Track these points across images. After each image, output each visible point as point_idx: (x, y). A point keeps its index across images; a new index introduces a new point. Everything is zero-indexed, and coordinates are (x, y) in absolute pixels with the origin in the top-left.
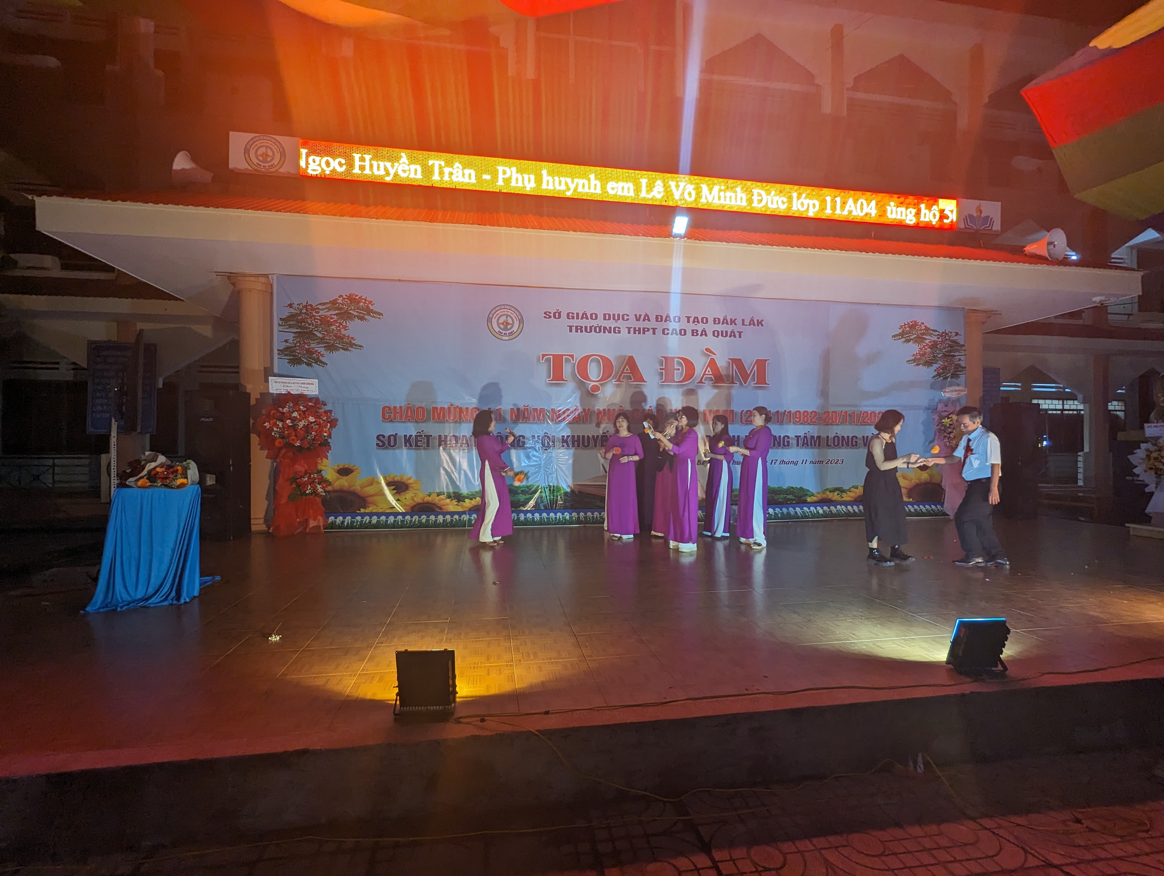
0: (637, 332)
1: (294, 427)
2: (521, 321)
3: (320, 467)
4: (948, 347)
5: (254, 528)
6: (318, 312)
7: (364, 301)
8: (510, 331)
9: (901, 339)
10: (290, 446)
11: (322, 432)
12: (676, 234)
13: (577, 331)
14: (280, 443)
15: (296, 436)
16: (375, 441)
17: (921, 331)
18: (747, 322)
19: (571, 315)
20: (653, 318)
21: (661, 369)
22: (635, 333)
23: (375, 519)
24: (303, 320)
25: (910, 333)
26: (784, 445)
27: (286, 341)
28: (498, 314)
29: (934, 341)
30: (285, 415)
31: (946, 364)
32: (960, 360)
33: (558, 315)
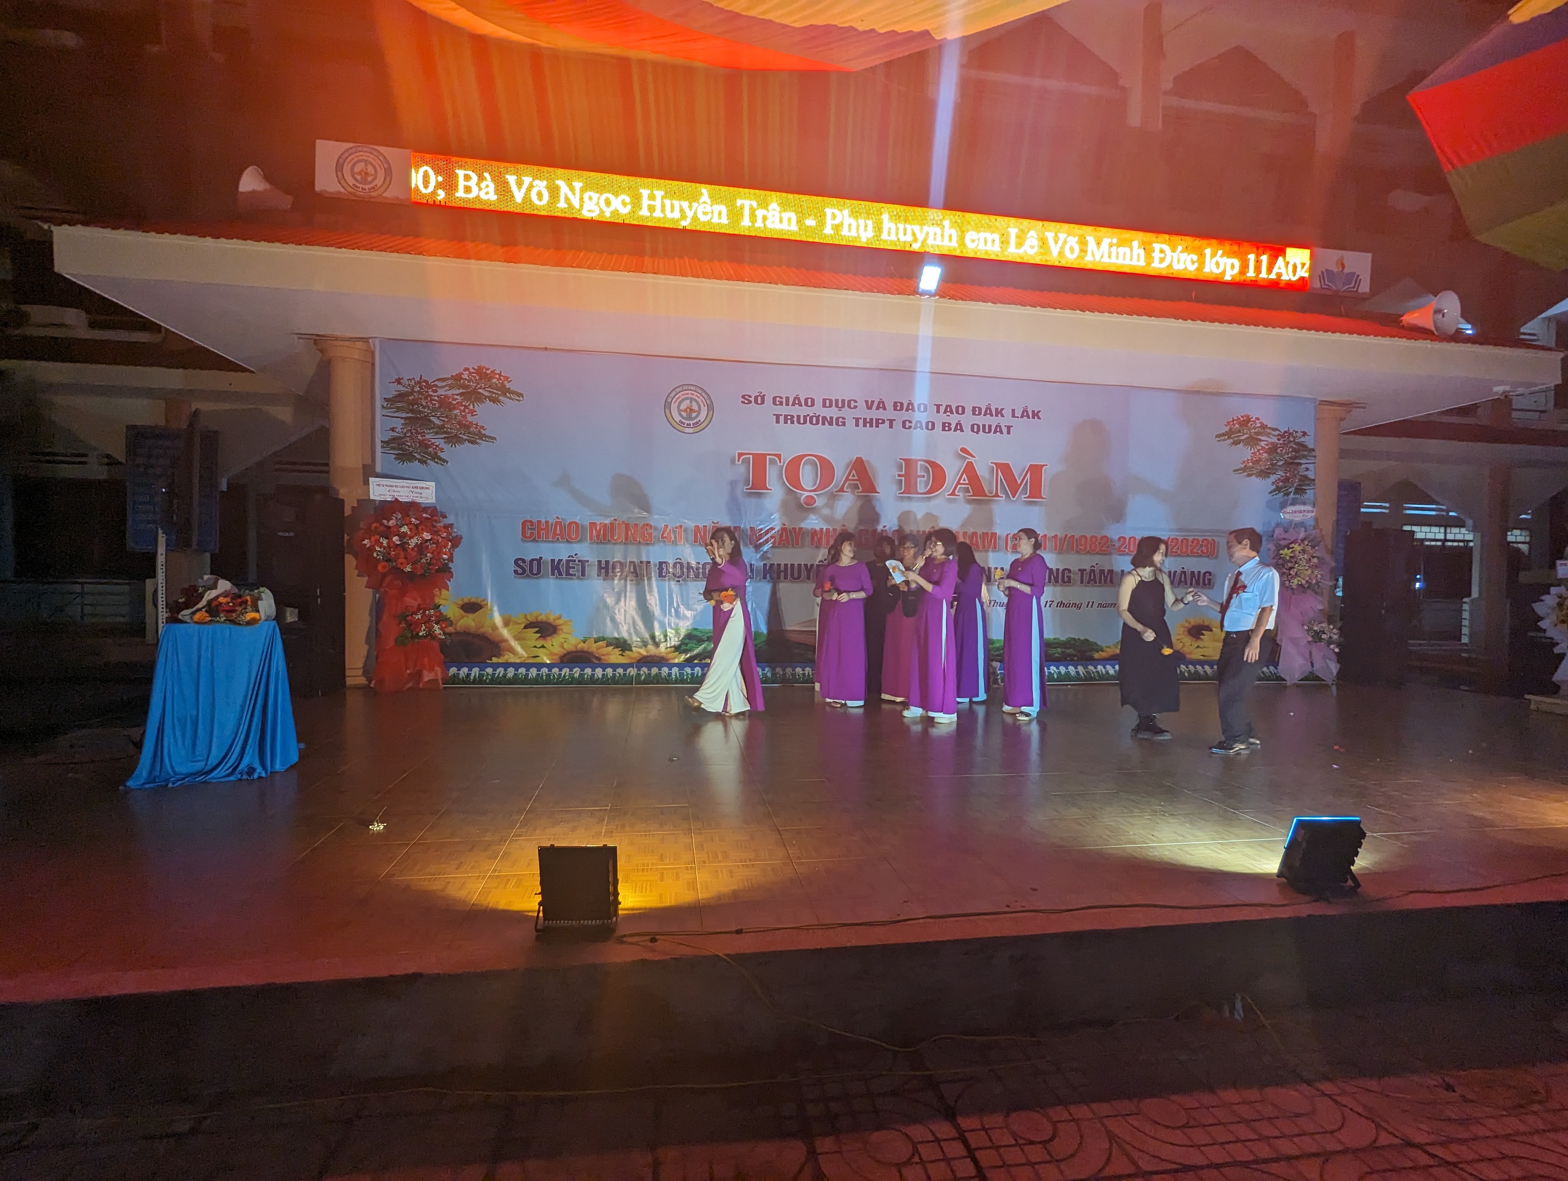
0: (868, 425)
1: (403, 546)
2: (711, 408)
3: (437, 601)
4: (1292, 451)
5: (349, 681)
6: (436, 391)
7: (497, 376)
8: (695, 421)
9: (1227, 439)
10: (398, 571)
11: (440, 552)
12: (923, 290)
13: (786, 422)
14: (384, 567)
15: (406, 558)
16: (513, 567)
17: (1255, 429)
18: (1018, 413)
19: (778, 399)
20: (889, 406)
21: (899, 475)
22: (865, 426)
23: (511, 672)
24: (415, 402)
25: (1240, 432)
26: (1063, 581)
27: (393, 429)
28: (680, 397)
29: (1272, 443)
30: (392, 529)
31: (1288, 474)
32: (1307, 469)
33: (760, 399)
